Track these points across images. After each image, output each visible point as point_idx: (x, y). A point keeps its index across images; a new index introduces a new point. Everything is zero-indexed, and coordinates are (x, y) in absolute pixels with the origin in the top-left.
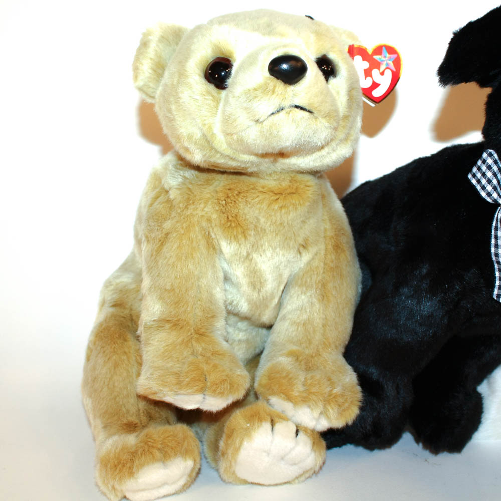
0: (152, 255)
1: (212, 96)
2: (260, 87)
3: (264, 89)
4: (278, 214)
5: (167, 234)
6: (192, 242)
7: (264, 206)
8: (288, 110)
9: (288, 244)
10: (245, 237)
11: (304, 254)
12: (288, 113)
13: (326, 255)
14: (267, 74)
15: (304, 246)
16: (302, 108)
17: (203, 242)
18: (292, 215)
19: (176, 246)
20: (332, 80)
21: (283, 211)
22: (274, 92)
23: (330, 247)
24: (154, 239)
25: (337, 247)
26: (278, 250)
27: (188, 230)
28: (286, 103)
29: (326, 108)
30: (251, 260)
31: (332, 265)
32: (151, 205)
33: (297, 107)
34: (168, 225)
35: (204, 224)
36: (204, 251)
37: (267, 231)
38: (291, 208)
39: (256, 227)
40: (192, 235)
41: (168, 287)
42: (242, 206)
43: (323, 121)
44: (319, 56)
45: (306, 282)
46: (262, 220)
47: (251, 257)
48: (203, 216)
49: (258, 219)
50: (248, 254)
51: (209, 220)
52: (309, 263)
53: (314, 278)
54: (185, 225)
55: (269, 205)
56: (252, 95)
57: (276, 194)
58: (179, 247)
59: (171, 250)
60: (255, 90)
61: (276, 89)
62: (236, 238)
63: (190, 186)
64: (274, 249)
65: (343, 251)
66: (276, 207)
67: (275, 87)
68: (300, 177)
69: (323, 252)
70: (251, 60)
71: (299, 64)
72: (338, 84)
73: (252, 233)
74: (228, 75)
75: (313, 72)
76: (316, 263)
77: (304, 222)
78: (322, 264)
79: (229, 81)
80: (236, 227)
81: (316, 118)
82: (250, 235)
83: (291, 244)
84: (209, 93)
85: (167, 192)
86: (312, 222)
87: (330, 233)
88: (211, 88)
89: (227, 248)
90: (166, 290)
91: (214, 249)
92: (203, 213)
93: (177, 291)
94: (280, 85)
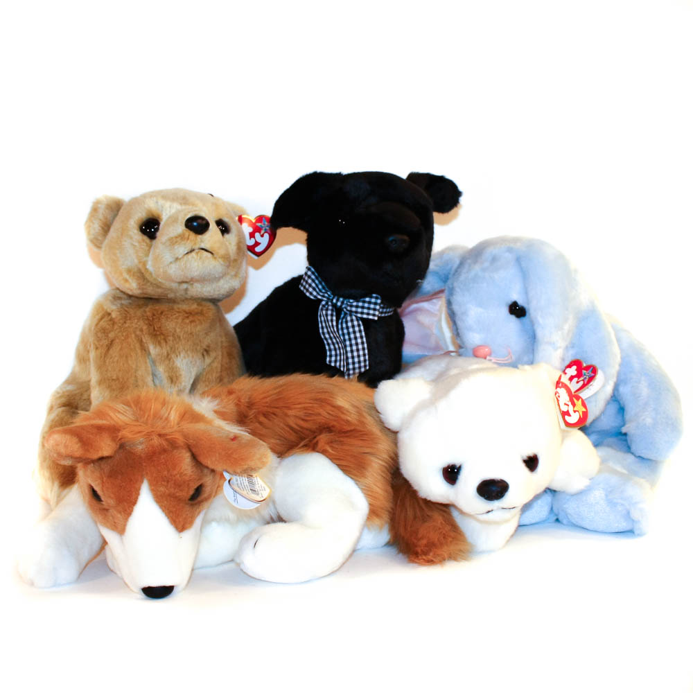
0: (101, 357)
1: (146, 243)
2: (180, 236)
3: (181, 237)
4: (189, 327)
5: (112, 341)
6: (130, 345)
7: (180, 321)
8: (197, 251)
9: (196, 349)
10: (166, 342)
11: (206, 358)
12: (197, 253)
13: (222, 359)
14: (184, 228)
15: (207, 351)
16: (206, 250)
17: (138, 345)
18: (199, 328)
19: (118, 349)
20: (226, 236)
21: (192, 324)
22: (188, 239)
23: (225, 353)
24: (102, 346)
25: (230, 355)
26: (189, 352)
27: (127, 337)
28: (197, 247)
29: (222, 252)
30: (170, 360)
31: (226, 366)
32: (97, 325)
33: (203, 249)
34: (111, 335)
35: (138, 333)
36: (139, 351)
37: (182, 338)
38: (198, 322)
39: (174, 334)
40: (130, 340)
41: (114, 378)
42: (163, 321)
43: (220, 260)
44: (217, 219)
45: (208, 379)
46: (178, 330)
47: (169, 357)
48: (136, 328)
49: (175, 329)
50: (168, 355)
51: (141, 330)
52: (210, 365)
53: (214, 375)
54: (124, 334)
55: (183, 319)
56: (174, 241)
57: (187, 313)
58: (121, 349)
59: (115, 351)
60: (176, 237)
61: (190, 237)
62: (159, 343)
63: (127, 309)
64: (186, 352)
65: (234, 358)
66: (187, 321)
67: (189, 236)
68: (204, 303)
69: (220, 357)
70: (173, 220)
71: (204, 222)
72: (231, 238)
73: (171, 338)
74: (157, 230)
75: (214, 229)
76: (215, 365)
77: (206, 334)
78: (220, 366)
79: (158, 234)
80: (159, 335)
81: (215, 258)
82: (169, 340)
83: (199, 348)
84: (143, 240)
85: (109, 314)
86: (212, 334)
87: (225, 344)
88: (145, 238)
89: (153, 350)
90: (113, 380)
91: (145, 350)
92: (137, 326)
93: (121, 380)
94: (192, 235)
